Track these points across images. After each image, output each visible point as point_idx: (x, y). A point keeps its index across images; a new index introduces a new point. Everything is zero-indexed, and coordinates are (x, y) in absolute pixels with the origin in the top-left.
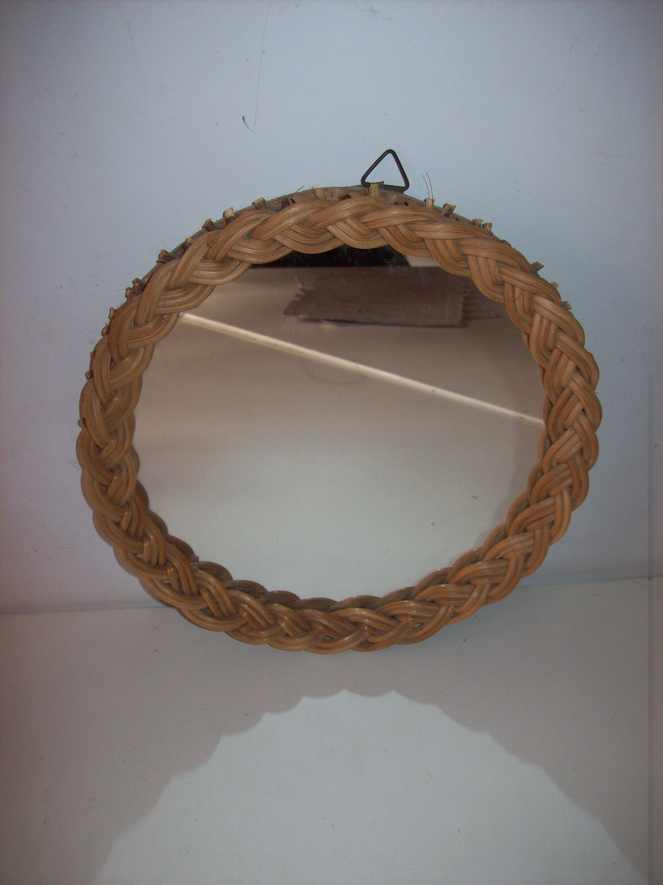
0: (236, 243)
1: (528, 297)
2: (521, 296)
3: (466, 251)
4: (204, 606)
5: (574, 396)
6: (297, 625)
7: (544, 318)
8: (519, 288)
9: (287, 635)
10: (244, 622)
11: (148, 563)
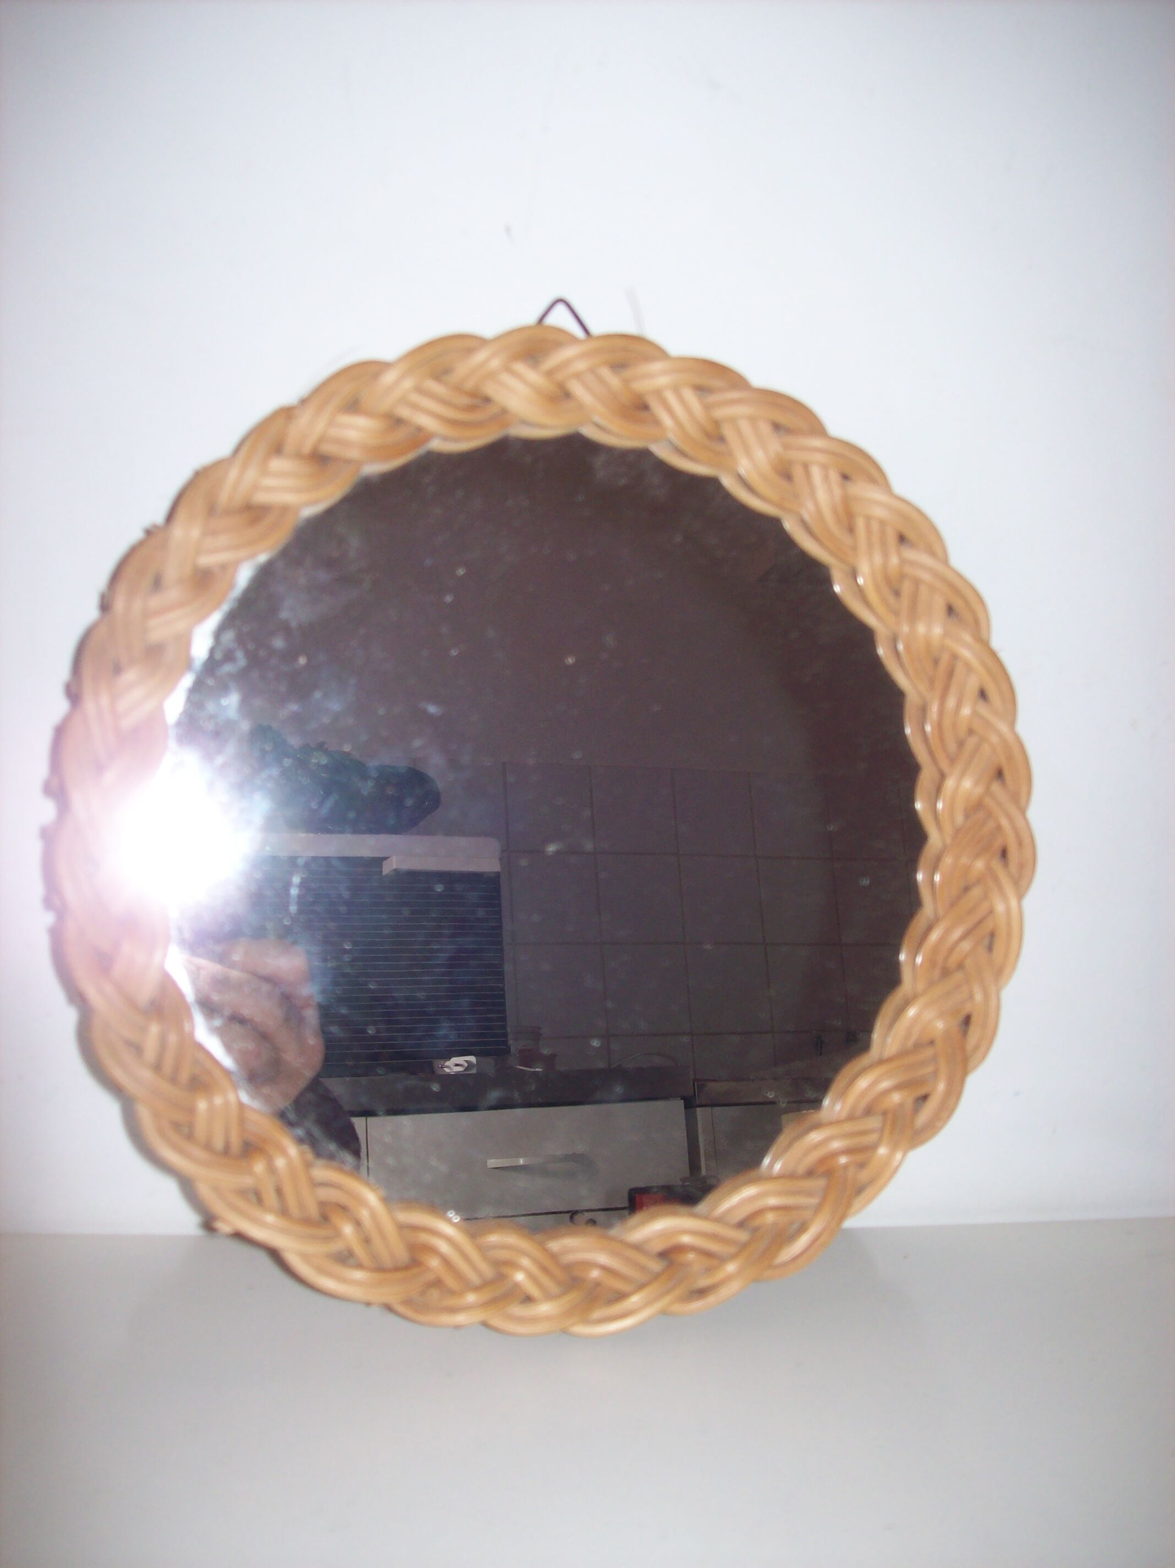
0: (330, 423)
1: (838, 485)
4: (341, 1246)
6: (544, 1269)
7: (870, 520)
8: (816, 465)
9: (528, 1299)
10: (430, 1277)
11: (208, 1147)
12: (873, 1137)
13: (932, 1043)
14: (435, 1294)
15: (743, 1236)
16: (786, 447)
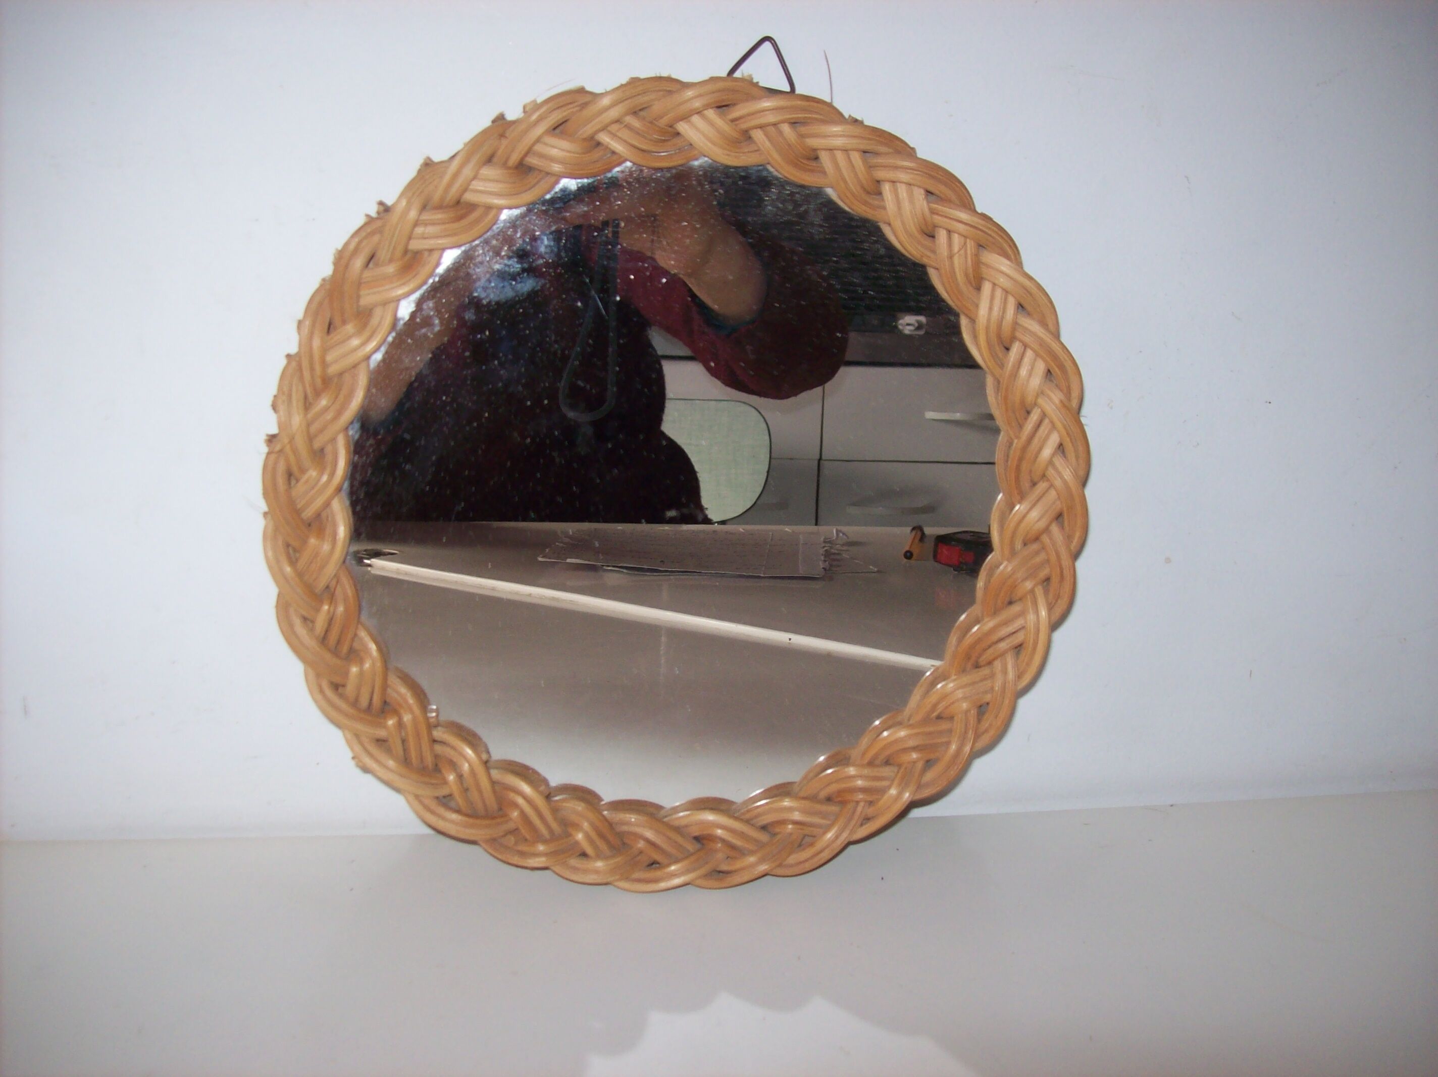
0: (538, 140)
1: (973, 251)
2: (962, 252)
3: (880, 174)
4: (444, 791)
5: (1046, 421)
6: (602, 836)
7: (997, 287)
8: (959, 234)
9: (584, 855)
10: (511, 826)
11: (355, 704)
12: (885, 783)
13: (951, 718)
14: (511, 839)
15: (763, 837)
16: (933, 212)
